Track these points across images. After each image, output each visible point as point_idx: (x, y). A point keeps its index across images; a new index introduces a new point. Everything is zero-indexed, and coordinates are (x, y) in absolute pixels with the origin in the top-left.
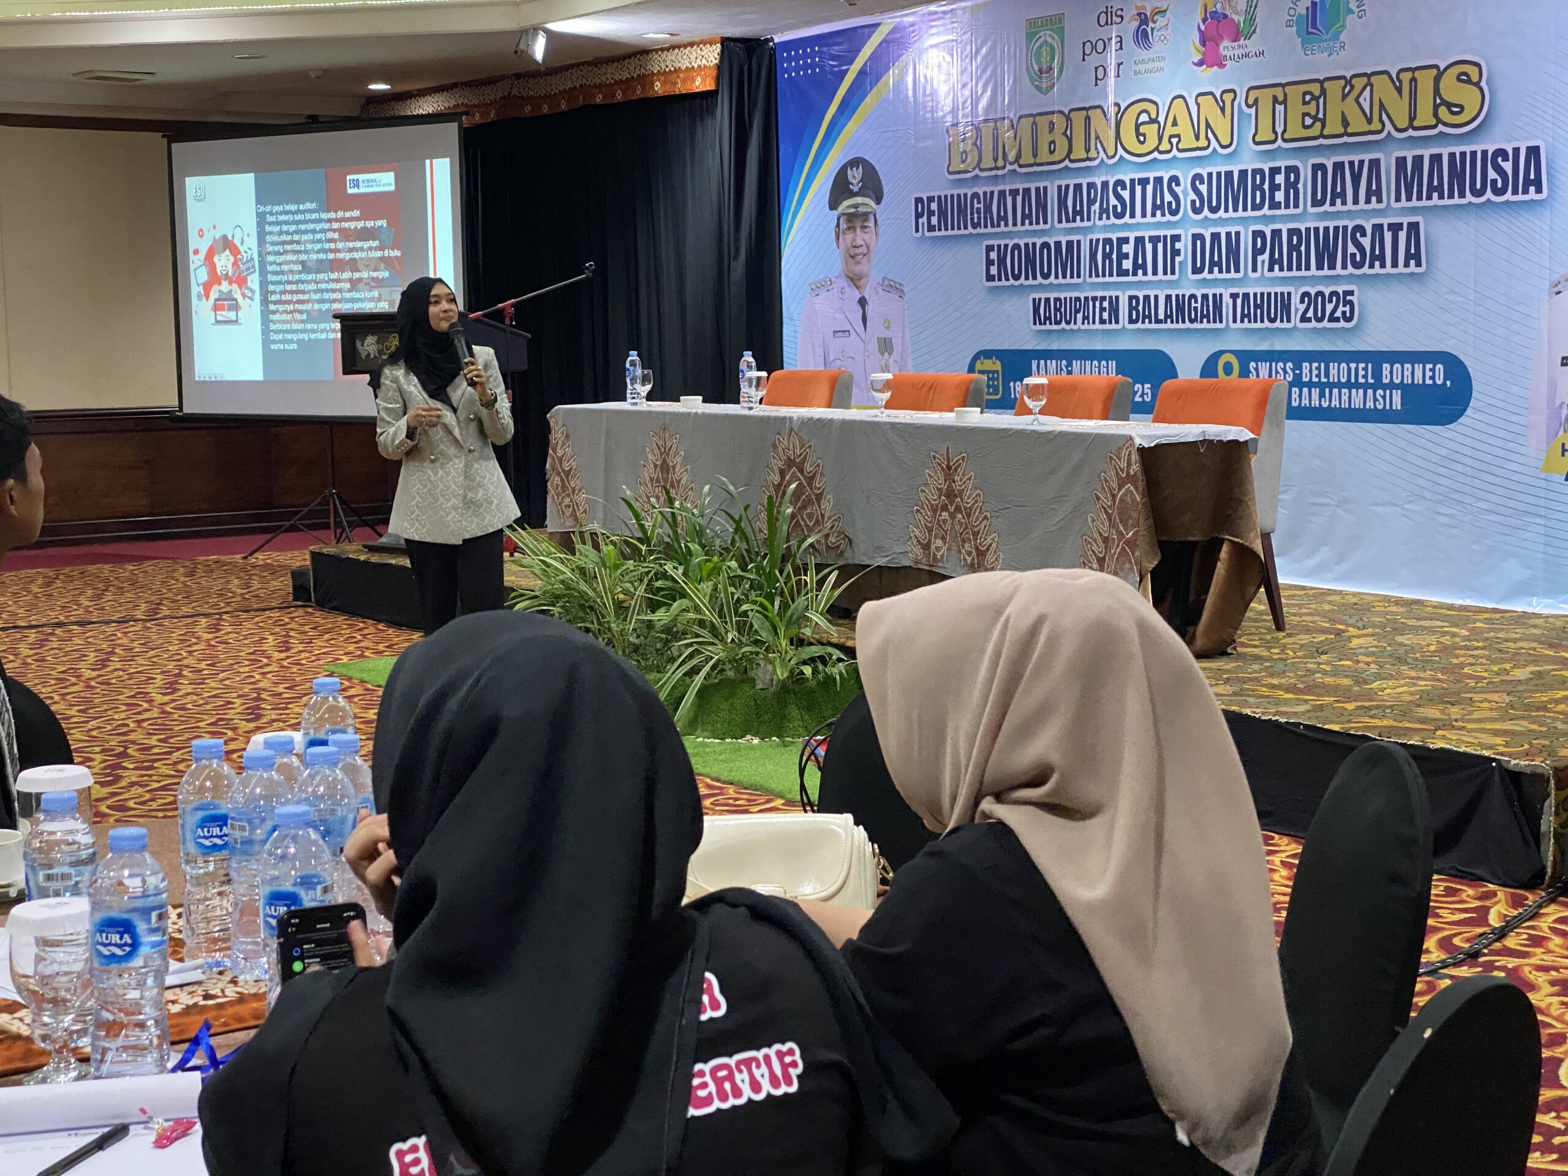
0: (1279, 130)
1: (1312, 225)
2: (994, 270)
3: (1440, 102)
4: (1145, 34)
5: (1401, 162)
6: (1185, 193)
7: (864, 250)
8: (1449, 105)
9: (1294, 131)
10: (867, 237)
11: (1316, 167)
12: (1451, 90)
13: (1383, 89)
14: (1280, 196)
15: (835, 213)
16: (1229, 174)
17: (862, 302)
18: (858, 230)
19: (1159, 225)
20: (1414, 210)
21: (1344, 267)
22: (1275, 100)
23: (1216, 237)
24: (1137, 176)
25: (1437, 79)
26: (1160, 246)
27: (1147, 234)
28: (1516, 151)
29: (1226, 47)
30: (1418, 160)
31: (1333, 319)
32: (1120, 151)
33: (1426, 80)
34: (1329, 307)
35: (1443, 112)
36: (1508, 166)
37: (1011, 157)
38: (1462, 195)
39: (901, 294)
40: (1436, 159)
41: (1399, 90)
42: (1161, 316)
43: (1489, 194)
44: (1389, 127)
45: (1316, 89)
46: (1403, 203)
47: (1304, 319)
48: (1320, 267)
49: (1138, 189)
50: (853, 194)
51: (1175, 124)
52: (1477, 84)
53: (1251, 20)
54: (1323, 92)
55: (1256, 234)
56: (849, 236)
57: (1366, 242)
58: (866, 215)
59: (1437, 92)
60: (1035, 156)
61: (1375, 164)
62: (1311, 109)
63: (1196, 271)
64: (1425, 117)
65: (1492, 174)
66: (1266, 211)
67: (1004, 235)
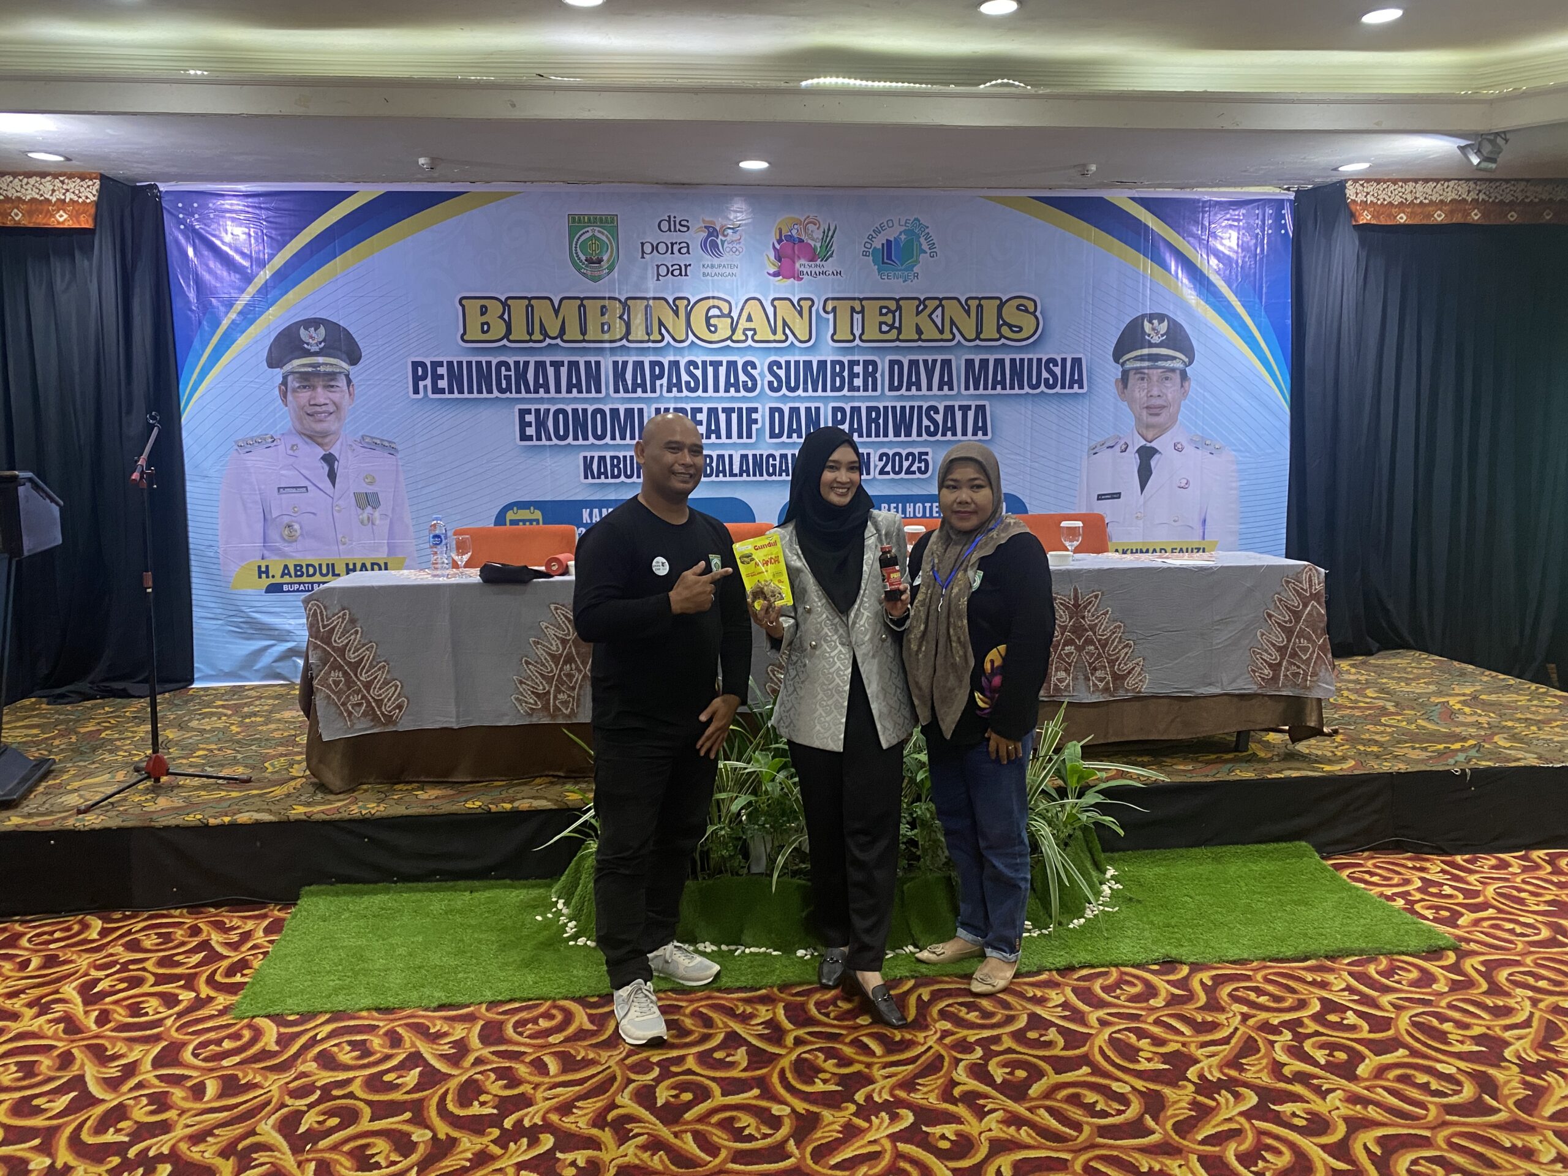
0: (857, 333)
1: (889, 404)
2: (531, 431)
3: (1001, 322)
4: (714, 245)
5: (970, 363)
6: (761, 374)
7: (331, 408)
8: (1010, 326)
9: (872, 333)
10: (335, 396)
11: (892, 363)
12: (1010, 314)
13: (954, 310)
14: (858, 382)
15: (278, 374)
16: (808, 364)
17: (329, 459)
18: (320, 390)
19: (733, 399)
20: (981, 397)
21: (919, 434)
22: (853, 310)
23: (795, 411)
24: (708, 359)
25: (1000, 308)
26: (734, 416)
27: (720, 406)
28: (1064, 360)
29: (801, 264)
30: (984, 363)
31: (908, 472)
32: (691, 337)
33: (990, 308)
34: (906, 464)
35: (1005, 330)
36: (1057, 370)
37: (554, 331)
38: (1021, 387)
39: (392, 450)
40: (999, 363)
41: (968, 312)
42: (736, 470)
43: (1042, 388)
44: (958, 337)
45: (892, 305)
46: (972, 391)
47: (882, 472)
48: (897, 434)
49: (710, 370)
50: (308, 354)
51: (749, 319)
52: (1034, 314)
53: (827, 245)
54: (899, 308)
55: (835, 410)
56: (305, 395)
57: (939, 418)
58: (332, 376)
59: (1000, 316)
60: (584, 333)
61: (947, 363)
62: (889, 319)
63: (773, 435)
64: (990, 330)
65: (1045, 375)
66: (845, 392)
67: (541, 400)
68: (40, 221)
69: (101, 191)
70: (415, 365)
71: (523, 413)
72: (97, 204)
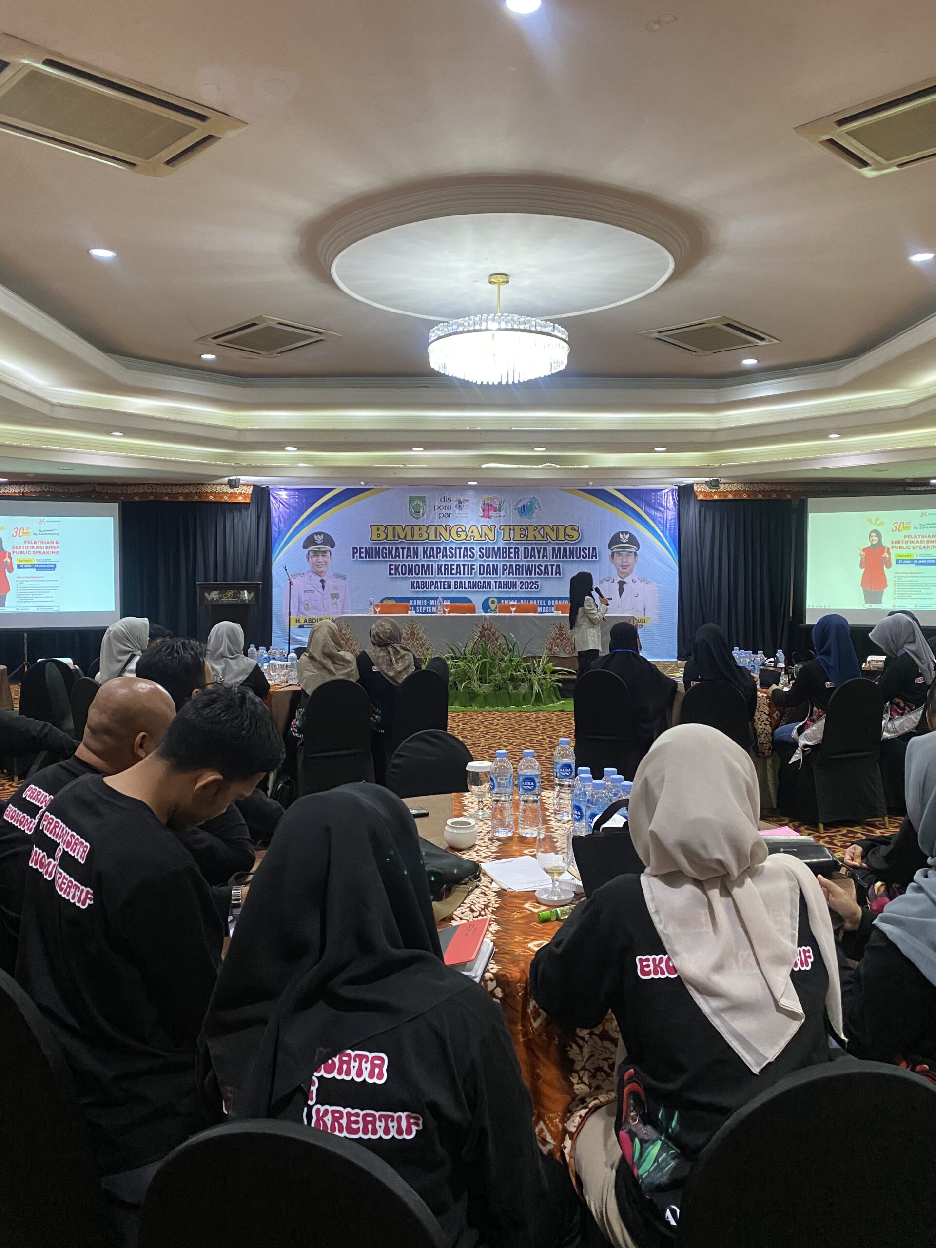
0: (512, 537)
1: (524, 563)
2: (393, 572)
3: (566, 534)
4: (460, 506)
5: (554, 549)
6: (477, 552)
7: (324, 563)
8: (569, 536)
9: (517, 537)
10: (326, 559)
11: (525, 549)
12: (569, 531)
13: (547, 529)
14: (512, 555)
15: (306, 551)
16: (494, 548)
17: (322, 581)
18: (320, 557)
19: (466, 561)
20: (558, 561)
21: (535, 575)
22: (510, 529)
23: (488, 565)
24: (457, 546)
25: (565, 529)
26: (466, 567)
27: (461, 563)
28: (589, 548)
29: (492, 513)
30: (559, 549)
31: (531, 588)
32: (451, 539)
33: (561, 529)
34: (530, 586)
35: (567, 537)
36: (587, 552)
37: (402, 537)
38: (573, 558)
39: (344, 578)
40: (565, 549)
41: (553, 530)
42: (466, 587)
43: (581, 558)
44: (549, 539)
45: (525, 528)
46: (555, 559)
47: (521, 588)
48: (527, 574)
49: (458, 550)
50: (317, 544)
51: (472, 532)
52: (578, 531)
53: (500, 507)
54: (527, 529)
55: (503, 565)
56: (315, 559)
57: (542, 569)
58: (325, 552)
59: (565, 532)
60: (413, 537)
61: (545, 549)
62: (524, 533)
63: (480, 574)
64: (561, 537)
65: (582, 553)
66: (507, 559)
67: (397, 561)
68: (233, 500)
69: (253, 490)
70: (354, 548)
71: (390, 565)
72: (252, 494)
